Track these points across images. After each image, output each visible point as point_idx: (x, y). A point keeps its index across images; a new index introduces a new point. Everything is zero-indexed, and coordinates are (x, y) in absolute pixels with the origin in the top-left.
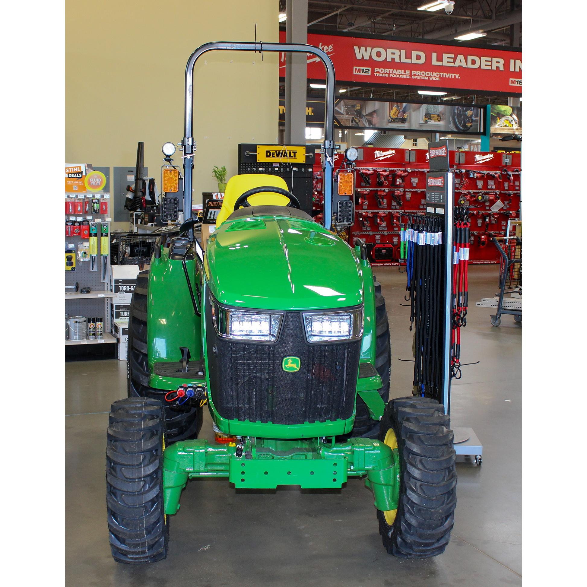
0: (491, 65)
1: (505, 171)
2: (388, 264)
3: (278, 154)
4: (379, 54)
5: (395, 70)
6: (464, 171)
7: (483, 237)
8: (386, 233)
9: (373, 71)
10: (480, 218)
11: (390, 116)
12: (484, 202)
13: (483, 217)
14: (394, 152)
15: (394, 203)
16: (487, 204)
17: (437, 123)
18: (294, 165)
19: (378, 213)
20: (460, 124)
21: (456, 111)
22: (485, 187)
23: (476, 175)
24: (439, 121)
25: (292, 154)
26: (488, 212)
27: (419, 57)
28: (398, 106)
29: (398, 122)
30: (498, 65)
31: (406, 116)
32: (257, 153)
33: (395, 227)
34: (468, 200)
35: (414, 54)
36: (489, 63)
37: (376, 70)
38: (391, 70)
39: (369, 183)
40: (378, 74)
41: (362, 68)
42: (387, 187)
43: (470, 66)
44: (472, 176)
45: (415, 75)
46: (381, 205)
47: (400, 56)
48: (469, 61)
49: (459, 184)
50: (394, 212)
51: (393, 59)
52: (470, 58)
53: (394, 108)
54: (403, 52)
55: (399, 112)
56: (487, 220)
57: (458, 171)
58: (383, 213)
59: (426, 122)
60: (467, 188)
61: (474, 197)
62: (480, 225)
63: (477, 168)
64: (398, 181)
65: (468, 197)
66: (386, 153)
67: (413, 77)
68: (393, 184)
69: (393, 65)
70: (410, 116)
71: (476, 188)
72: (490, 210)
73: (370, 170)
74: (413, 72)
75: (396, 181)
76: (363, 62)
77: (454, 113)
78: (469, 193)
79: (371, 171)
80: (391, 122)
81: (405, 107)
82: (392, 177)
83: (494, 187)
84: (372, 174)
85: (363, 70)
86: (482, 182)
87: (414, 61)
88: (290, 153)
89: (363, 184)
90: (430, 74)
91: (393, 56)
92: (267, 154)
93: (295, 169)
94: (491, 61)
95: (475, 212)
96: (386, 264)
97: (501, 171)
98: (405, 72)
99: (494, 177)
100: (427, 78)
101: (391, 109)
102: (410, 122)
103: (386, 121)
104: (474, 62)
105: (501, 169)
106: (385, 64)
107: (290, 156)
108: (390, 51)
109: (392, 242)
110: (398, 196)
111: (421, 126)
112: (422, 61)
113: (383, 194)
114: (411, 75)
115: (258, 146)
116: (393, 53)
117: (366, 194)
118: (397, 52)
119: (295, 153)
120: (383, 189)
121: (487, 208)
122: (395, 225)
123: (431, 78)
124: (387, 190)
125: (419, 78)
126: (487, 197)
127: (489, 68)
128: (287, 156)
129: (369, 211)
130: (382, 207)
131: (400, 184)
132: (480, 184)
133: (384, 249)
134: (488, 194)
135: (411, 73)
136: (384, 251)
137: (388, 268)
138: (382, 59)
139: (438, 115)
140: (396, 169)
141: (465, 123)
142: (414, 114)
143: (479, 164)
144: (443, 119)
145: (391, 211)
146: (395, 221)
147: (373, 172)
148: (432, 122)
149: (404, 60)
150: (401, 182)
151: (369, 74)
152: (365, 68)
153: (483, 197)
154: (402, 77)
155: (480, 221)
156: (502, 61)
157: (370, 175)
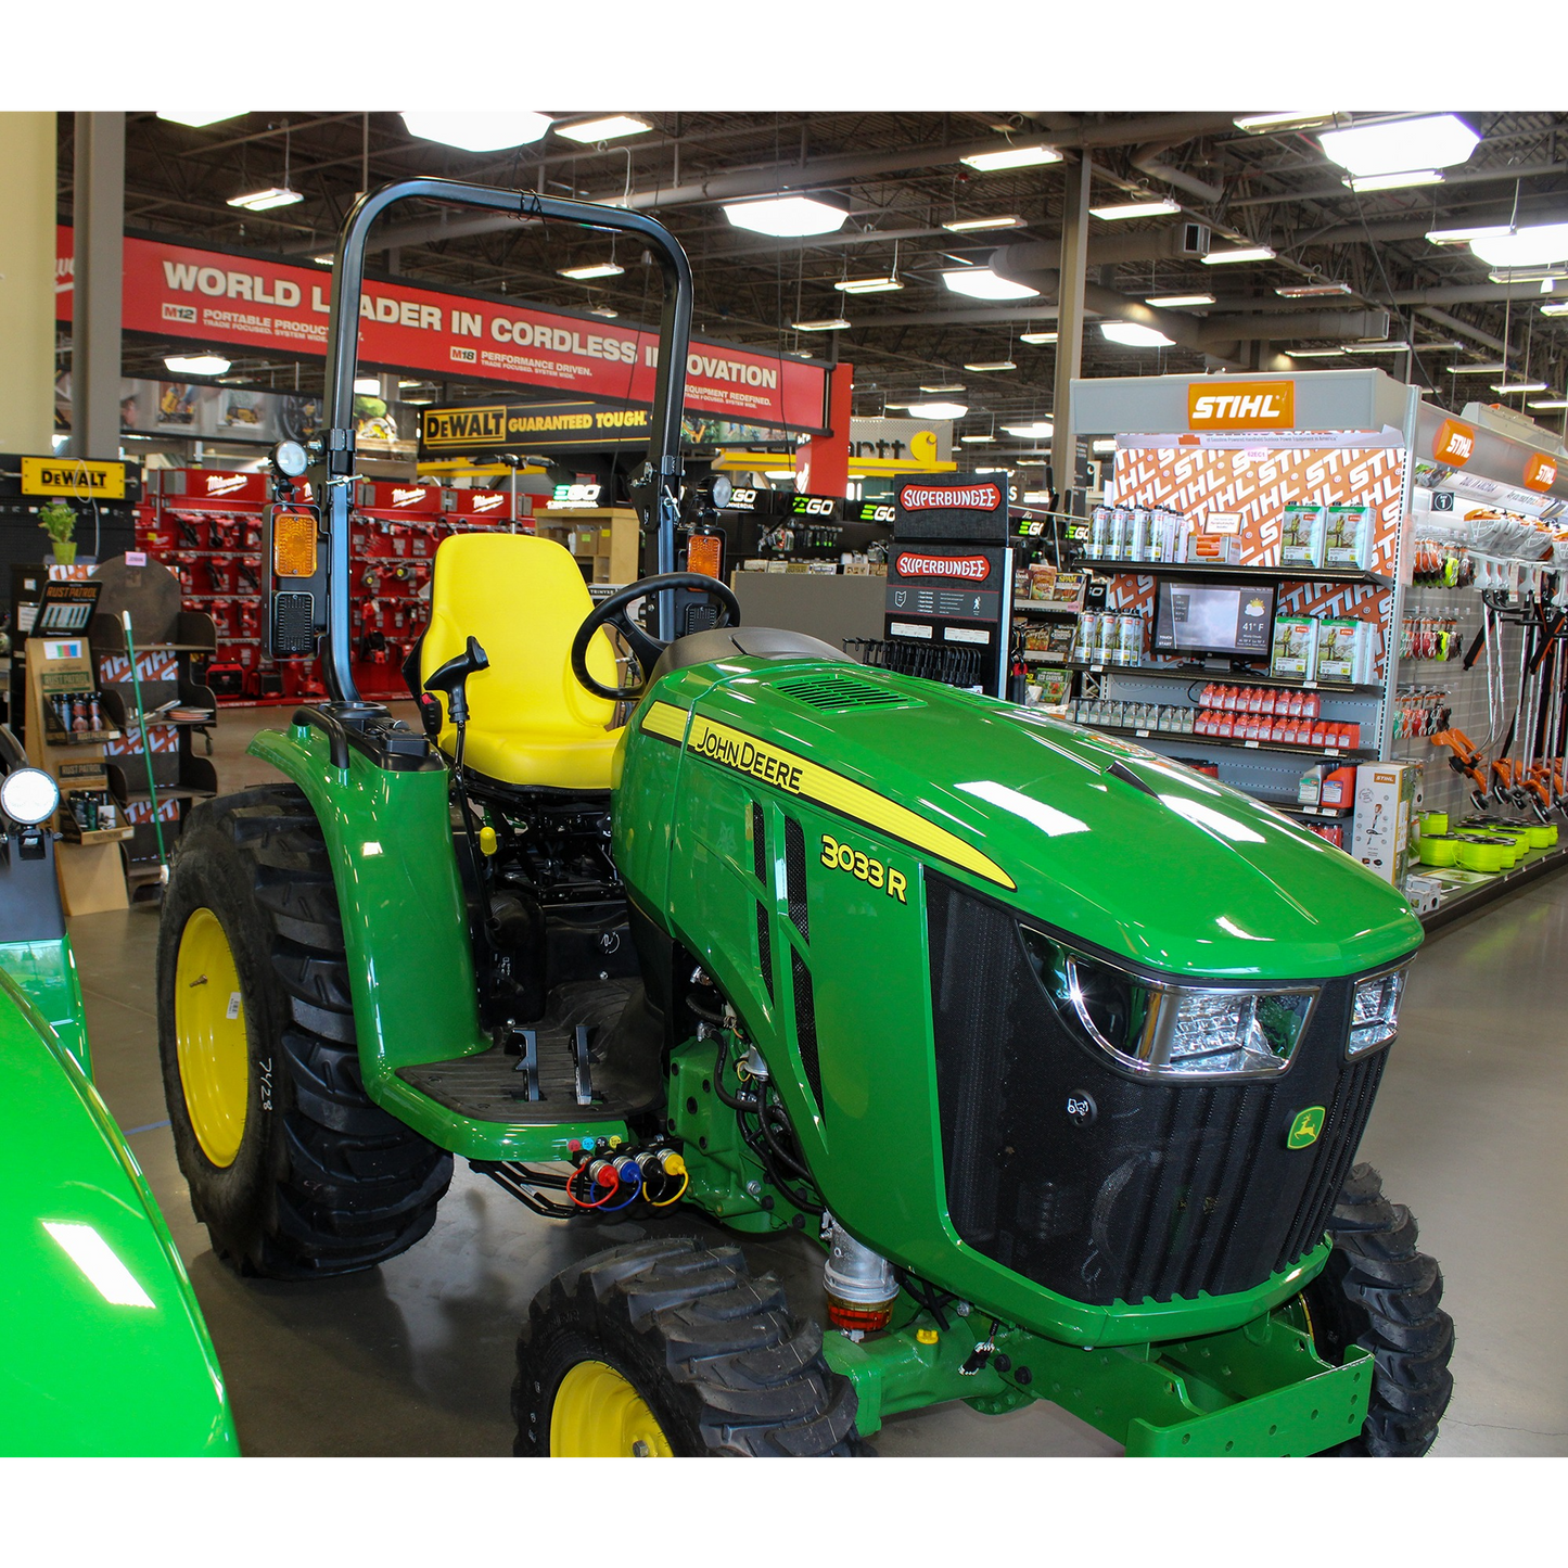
0: (419, 320)
1: (444, 521)
2: (237, 704)
3: (68, 478)
4: (212, 282)
5: (243, 316)
6: (371, 520)
7: (407, 647)
8: (228, 642)
9: (200, 316)
10: (400, 611)
11: (161, 410)
12: (407, 581)
13: (406, 612)
14: (244, 479)
15: (243, 582)
16: (412, 584)
17: (250, 425)
18: (102, 502)
19: (212, 601)
20: (293, 428)
21: (285, 405)
22: (409, 552)
23: (393, 528)
24: (254, 422)
25: (97, 480)
26: (414, 599)
27: (288, 294)
28: (176, 391)
29: (176, 422)
30: (431, 319)
31: (191, 409)
32: (23, 475)
33: (246, 629)
34: (380, 577)
35: (280, 286)
36: (416, 315)
37: (207, 313)
38: (235, 315)
39: (195, 540)
40: (210, 323)
41: (179, 307)
42: (230, 549)
43: (381, 317)
44: (385, 530)
45: (281, 328)
46: (219, 585)
47: (252, 289)
48: (380, 309)
49: (362, 546)
50: (242, 600)
51: (240, 294)
52: (381, 302)
53: (170, 394)
54: (259, 281)
55: (179, 402)
56: (413, 615)
57: (360, 521)
58: (222, 601)
59: (230, 423)
60: (376, 554)
61: (390, 570)
62: (399, 624)
63: (393, 515)
64: (251, 538)
65: (380, 571)
66: (230, 481)
67: (277, 333)
68: (241, 544)
69: (239, 305)
70: (199, 410)
71: (393, 553)
72: (417, 596)
73: (198, 515)
74: (278, 323)
75: (246, 538)
76: (180, 296)
77: (282, 408)
78: (381, 563)
79: (200, 518)
80: (162, 421)
81: (190, 394)
82: (240, 531)
83: (423, 553)
84: (202, 523)
85: (181, 312)
86: (403, 541)
87: (280, 300)
88: (93, 476)
89: (183, 543)
90: (309, 328)
91: (240, 288)
92: (43, 477)
93: (105, 511)
94: (419, 312)
95: (393, 601)
96: (232, 704)
97: (437, 521)
98: (261, 321)
99: (424, 532)
100: (302, 336)
101: (163, 394)
102: (199, 422)
103: (153, 418)
104: (388, 311)
105: (436, 519)
106: (223, 303)
107: (94, 484)
108: (233, 277)
109: (239, 659)
110: (251, 568)
111: (220, 431)
112: (294, 301)
113: (224, 563)
114: (273, 328)
115: (24, 459)
116: (240, 283)
117: (190, 564)
118: (246, 279)
119: (102, 476)
120: (222, 554)
121: (413, 592)
122: (245, 625)
123: (310, 337)
124: (229, 555)
125: (287, 334)
126: (412, 570)
127: (416, 324)
128: (86, 483)
129: (196, 598)
130: (218, 589)
131: (255, 544)
132: (399, 545)
133: (227, 673)
134: (413, 565)
135: (273, 323)
136: (226, 678)
137: (237, 712)
138: (217, 291)
139: (252, 412)
140: (245, 513)
141: (301, 427)
142: (206, 408)
143: (400, 508)
144: (262, 419)
145: (236, 597)
146: (246, 617)
147: (202, 518)
148: (241, 424)
149: (260, 297)
150: (257, 539)
151: (194, 320)
152: (185, 308)
153: (405, 571)
154: (257, 330)
155: (399, 617)
156: (437, 312)
157: (197, 524)
